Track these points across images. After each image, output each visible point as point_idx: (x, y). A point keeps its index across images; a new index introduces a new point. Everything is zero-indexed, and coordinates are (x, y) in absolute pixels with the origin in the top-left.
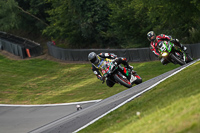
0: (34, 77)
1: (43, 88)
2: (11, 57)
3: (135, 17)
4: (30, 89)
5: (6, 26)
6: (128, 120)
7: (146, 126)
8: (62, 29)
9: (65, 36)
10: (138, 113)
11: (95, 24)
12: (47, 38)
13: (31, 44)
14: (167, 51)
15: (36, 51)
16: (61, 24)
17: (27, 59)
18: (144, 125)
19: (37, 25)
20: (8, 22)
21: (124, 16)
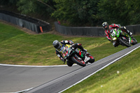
0: (45, 46)
1: (52, 54)
2: (29, 32)
3: (116, 4)
4: (42, 54)
5: (26, 11)
6: (111, 77)
7: (124, 81)
8: (65, 13)
9: (67, 18)
10: (118, 72)
11: (88, 9)
12: (54, 19)
13: (43, 23)
14: (116, 36)
15: (46, 28)
16: (64, 10)
17: (41, 34)
18: (122, 80)
19: (48, 10)
20: (27, 8)
21: (109, 4)
